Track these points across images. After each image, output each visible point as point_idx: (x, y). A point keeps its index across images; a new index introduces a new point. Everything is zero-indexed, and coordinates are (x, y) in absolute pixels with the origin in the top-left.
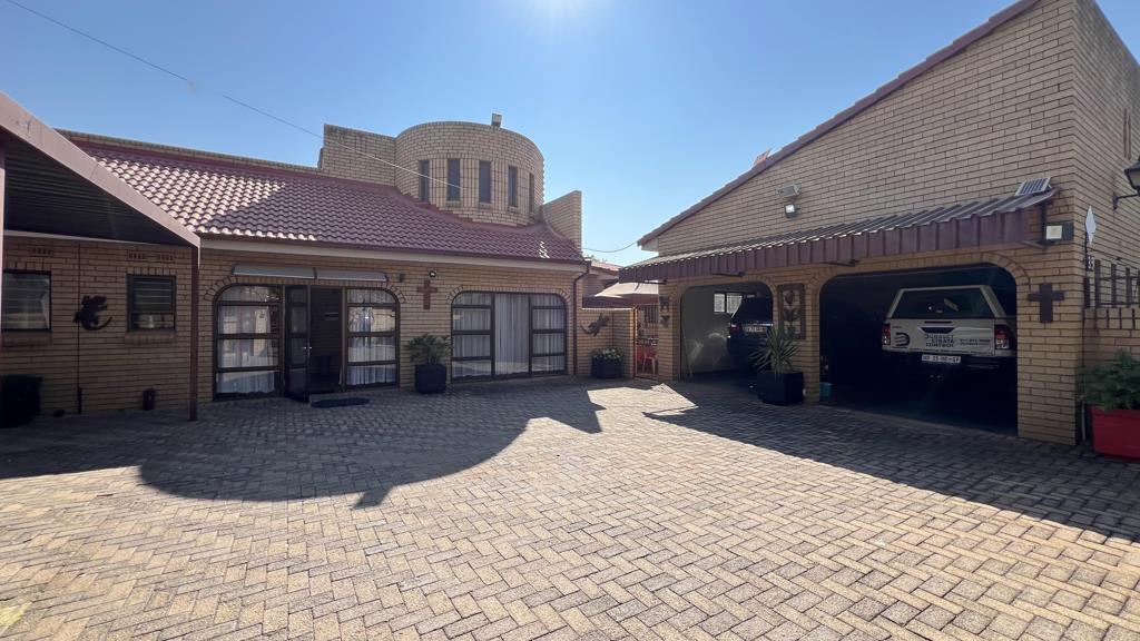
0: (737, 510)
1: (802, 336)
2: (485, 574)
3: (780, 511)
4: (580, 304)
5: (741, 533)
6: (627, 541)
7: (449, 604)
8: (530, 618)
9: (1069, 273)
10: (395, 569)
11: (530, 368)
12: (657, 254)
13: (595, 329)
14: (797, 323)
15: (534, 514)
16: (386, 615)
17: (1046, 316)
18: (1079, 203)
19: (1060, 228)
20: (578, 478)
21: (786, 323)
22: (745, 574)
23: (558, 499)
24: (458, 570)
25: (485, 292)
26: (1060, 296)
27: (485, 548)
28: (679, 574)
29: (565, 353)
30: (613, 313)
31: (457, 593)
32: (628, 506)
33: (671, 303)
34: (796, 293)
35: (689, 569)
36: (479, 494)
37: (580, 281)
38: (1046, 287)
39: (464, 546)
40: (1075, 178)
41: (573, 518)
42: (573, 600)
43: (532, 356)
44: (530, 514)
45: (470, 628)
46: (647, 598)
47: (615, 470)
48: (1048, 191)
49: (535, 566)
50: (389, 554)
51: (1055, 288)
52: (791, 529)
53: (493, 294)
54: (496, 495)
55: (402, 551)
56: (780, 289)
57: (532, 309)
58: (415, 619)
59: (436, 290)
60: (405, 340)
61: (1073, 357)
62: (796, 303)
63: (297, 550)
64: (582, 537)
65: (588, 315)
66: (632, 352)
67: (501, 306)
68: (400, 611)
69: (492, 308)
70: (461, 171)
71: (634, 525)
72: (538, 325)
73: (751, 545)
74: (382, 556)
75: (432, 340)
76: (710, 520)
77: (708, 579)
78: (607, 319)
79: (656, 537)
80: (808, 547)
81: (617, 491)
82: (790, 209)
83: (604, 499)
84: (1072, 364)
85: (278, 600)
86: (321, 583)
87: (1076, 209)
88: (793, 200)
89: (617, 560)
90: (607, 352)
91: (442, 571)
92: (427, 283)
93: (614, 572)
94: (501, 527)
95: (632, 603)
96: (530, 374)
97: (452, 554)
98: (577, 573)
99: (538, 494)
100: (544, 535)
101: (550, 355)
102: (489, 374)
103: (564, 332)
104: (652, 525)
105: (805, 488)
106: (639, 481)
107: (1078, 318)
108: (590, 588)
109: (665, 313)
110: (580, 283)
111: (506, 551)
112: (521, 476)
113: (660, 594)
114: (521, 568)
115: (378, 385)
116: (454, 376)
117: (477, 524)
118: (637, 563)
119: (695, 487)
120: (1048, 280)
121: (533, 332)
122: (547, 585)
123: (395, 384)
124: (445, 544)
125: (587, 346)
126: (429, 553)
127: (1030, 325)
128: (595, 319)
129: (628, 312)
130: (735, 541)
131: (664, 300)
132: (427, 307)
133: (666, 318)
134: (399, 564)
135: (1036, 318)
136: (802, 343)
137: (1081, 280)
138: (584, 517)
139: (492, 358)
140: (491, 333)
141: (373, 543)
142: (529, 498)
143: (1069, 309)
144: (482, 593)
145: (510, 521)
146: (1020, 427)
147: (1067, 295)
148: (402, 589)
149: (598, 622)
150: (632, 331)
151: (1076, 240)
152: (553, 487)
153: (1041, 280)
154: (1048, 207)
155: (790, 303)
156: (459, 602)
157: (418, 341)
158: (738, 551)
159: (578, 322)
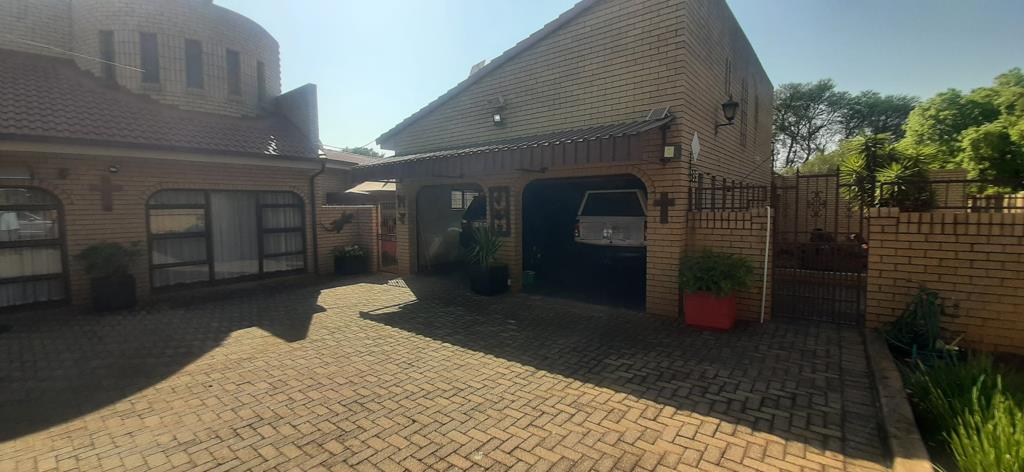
1: (507, 234)
4: (319, 201)
9: (678, 184)
11: (261, 267)
12: (393, 153)
13: (337, 226)
14: (504, 222)
17: (664, 219)
18: (687, 129)
19: (672, 148)
21: (497, 222)
25: (195, 190)
26: (672, 202)
29: (303, 252)
30: (358, 209)
33: (406, 201)
34: (504, 194)
37: (318, 177)
38: (664, 195)
40: (684, 108)
43: (262, 256)
48: (666, 117)
51: (670, 196)
53: (207, 193)
56: (491, 190)
57: (260, 209)
59: (120, 188)
60: (73, 250)
61: (678, 250)
62: (503, 204)
65: (329, 212)
66: (376, 248)
67: (218, 204)
69: (207, 207)
70: (159, 49)
72: (270, 225)
75: (115, 247)
78: (351, 216)
82: (497, 118)
84: (677, 256)
87: (684, 134)
88: (499, 110)
90: (350, 249)
92: (106, 180)
96: (261, 275)
101: (286, 254)
102: (206, 278)
103: (301, 230)
107: (683, 219)
109: (402, 210)
110: (319, 181)
115: (38, 305)
120: (666, 190)
121: (263, 232)
123: (63, 303)
125: (328, 243)
127: (654, 225)
128: (337, 216)
129: (370, 209)
131: (400, 198)
132: (108, 208)
133: (403, 215)
135: (658, 219)
136: (508, 239)
137: (686, 190)
139: (209, 261)
140: (208, 235)
143: (677, 212)
146: (648, 305)
147: (677, 202)
150: (376, 227)
151: (683, 158)
153: (661, 190)
154: (666, 129)
155: (499, 204)
159: (318, 219)
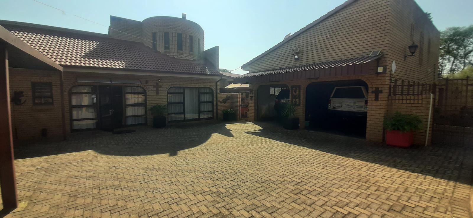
0: (266, 165)
1: (299, 105)
2: (181, 187)
3: (279, 166)
4: (219, 91)
5: (265, 172)
6: (228, 176)
7: (169, 196)
8: (195, 198)
9: (385, 84)
10: (151, 187)
11: (199, 116)
12: (248, 72)
13: (225, 101)
14: (297, 100)
15: (198, 169)
16: (149, 200)
17: (377, 99)
18: (390, 60)
19: (382, 68)
20: (214, 157)
21: (294, 100)
22: (263, 184)
23: (207, 164)
24: (172, 187)
25: (181, 87)
26: (381, 92)
27: (181, 180)
28: (242, 185)
29: (213, 111)
30: (232, 95)
31: (172, 193)
32: (230, 165)
33: (253, 91)
34: (298, 89)
35: (246, 183)
36: (179, 163)
37: (219, 82)
38: (377, 88)
39: (174, 180)
40: (388, 51)
41: (210, 170)
42: (208, 193)
43: (200, 112)
44: (196, 169)
45: (176, 202)
46: (231, 191)
47: (227, 154)
48: (379, 55)
49: (197, 184)
50: (148, 183)
51: (380, 89)
52: (281, 171)
53: (184, 88)
54: (185, 163)
55: (153, 182)
56: (292, 87)
57: (200, 94)
58: (159, 200)
59: (161, 87)
60: (149, 107)
61: (383, 113)
62: (298, 92)
63: (116, 183)
64: (213, 175)
65: (222, 96)
66: (239, 110)
67: (187, 92)
68: (154, 199)
69: (184, 93)
70: (170, 38)
71: (231, 171)
72: (202, 100)
73: (268, 176)
74: (146, 184)
75: (160, 106)
76: (256, 169)
77: (251, 185)
78: (230, 97)
79: (238, 174)
80: (285, 175)
81: (227, 161)
82: (296, 57)
83: (222, 164)
84: (383, 115)
85: (113, 197)
86: (126, 192)
87: (388, 62)
88: (297, 54)
89: (225, 182)
90: (229, 110)
91: (167, 187)
92: (157, 84)
93: (222, 185)
94: (187, 174)
95: (226, 193)
96: (199, 119)
97: (170, 182)
98: (210, 186)
99: (200, 163)
100: (201, 175)
101: (207, 111)
102: (183, 119)
103: (212, 102)
104: (237, 171)
105: (290, 158)
106: (235, 157)
107: (386, 99)
108: (214, 190)
109: (251, 95)
110: (219, 84)
111: (188, 180)
112: (194, 157)
113: (236, 190)
114: (193, 185)
115: (139, 124)
116: (169, 120)
117: (179, 173)
118: (230, 182)
119: (254, 159)
120: (378, 86)
121: (200, 103)
122: (201, 189)
123: (145, 124)
124: (167, 179)
125: (221, 107)
126: (162, 182)
127: (371, 102)
128: (225, 97)
129: (238, 95)
130: (263, 174)
131: (251, 91)
132: (157, 93)
133: (252, 97)
134: (152, 186)
135: (374, 99)
136: (299, 107)
137: (388, 86)
138: (214, 169)
139: (184, 113)
140: (183, 103)
141: (142, 180)
142: (196, 164)
143: (383, 96)
144: (180, 192)
145: (190, 171)
146: (367, 136)
147: (383, 91)
148: (154, 192)
149: (215, 198)
150: (239, 102)
151: (387, 72)
152: (205, 160)
153: (376, 86)
154: (379, 60)
155: (295, 92)
156: (172, 195)
157: (154, 107)
158: (263, 178)
159: (218, 98)
